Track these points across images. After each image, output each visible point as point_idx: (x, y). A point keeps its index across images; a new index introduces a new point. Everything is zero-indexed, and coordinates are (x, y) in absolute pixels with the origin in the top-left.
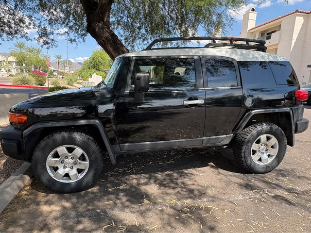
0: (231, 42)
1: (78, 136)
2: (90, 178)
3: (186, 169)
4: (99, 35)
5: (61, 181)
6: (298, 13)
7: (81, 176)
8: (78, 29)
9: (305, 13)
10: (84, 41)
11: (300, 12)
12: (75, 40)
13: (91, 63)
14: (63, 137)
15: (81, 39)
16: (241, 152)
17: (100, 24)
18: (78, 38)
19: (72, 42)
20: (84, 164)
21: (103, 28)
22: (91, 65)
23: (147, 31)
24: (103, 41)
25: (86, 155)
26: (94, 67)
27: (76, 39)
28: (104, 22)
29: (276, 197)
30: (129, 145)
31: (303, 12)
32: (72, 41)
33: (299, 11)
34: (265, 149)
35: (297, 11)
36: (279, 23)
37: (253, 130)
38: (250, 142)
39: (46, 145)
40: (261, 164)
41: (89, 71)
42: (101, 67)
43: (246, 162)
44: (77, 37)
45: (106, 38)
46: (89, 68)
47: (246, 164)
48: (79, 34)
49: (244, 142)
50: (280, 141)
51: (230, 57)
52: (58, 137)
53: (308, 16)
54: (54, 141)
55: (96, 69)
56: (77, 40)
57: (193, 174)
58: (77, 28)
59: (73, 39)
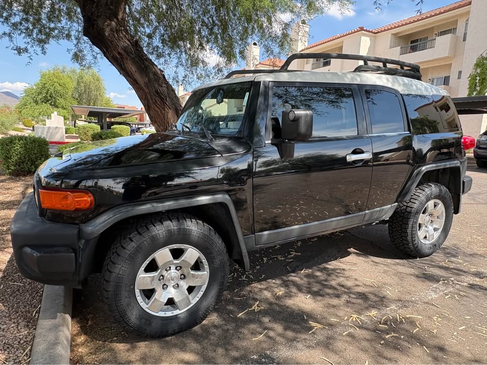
0: (385, 66)
1: (194, 227)
2: (210, 300)
3: (326, 262)
4: (111, 42)
5: (161, 314)
6: (363, 32)
7: (194, 299)
8: (32, 31)
9: (372, 32)
10: (44, 53)
11: (366, 31)
12: (26, 50)
13: (40, 93)
14: (169, 231)
15: (39, 49)
16: (406, 229)
17: (113, 23)
18: (32, 46)
19: (19, 53)
20: (201, 277)
21: (118, 31)
22: (40, 97)
23: (163, 41)
24: (119, 53)
25: (204, 261)
26: (46, 100)
27: (29, 47)
28: (118, 19)
29: (472, 286)
30: (269, 234)
31: (369, 31)
32: (19, 51)
33: (365, 29)
34: (430, 221)
35: (362, 29)
36: (338, 43)
37: (421, 195)
38: (417, 213)
39: (138, 249)
40: (427, 242)
41: (37, 107)
42: (61, 101)
43: (413, 241)
44: (30, 45)
45: (125, 49)
46: (36, 102)
47: (413, 245)
48: (34, 39)
49: (410, 212)
50: (447, 208)
51: (393, 87)
52: (159, 230)
53: (375, 37)
54: (154, 239)
55: (51, 104)
56: (30, 50)
57: (344, 270)
58: (31, 28)
59: (23, 46)
